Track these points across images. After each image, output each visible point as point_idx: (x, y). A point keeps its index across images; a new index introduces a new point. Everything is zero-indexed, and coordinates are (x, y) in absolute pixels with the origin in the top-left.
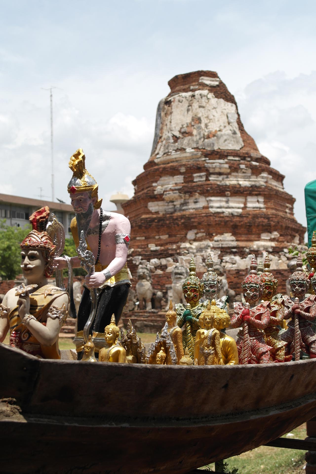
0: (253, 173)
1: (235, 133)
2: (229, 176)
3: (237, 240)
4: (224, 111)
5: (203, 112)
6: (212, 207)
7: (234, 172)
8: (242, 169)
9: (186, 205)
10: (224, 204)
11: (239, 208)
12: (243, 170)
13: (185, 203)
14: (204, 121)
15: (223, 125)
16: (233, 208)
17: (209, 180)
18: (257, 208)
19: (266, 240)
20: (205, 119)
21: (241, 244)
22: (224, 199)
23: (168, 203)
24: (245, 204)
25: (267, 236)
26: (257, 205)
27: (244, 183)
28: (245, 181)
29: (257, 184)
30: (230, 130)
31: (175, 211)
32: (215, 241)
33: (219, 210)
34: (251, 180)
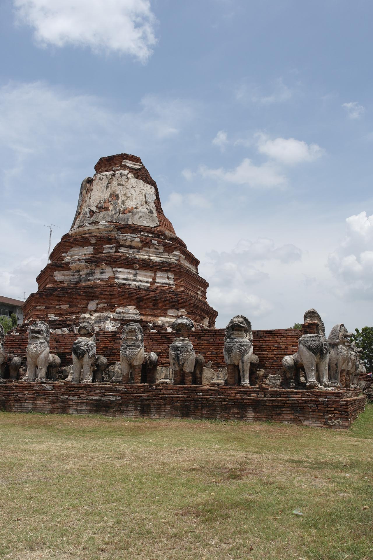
0: (165, 251)
1: (151, 212)
2: (140, 250)
3: (140, 314)
4: (142, 191)
5: (122, 189)
6: (118, 278)
7: (145, 247)
8: (155, 244)
9: (92, 276)
10: (131, 276)
11: (147, 282)
12: (155, 246)
13: (91, 274)
14: (121, 198)
15: (140, 203)
16: (140, 281)
17: (119, 252)
18: (166, 284)
19: (173, 316)
20: (123, 196)
21: (145, 318)
22: (132, 271)
23: (74, 273)
24: (154, 279)
25: (174, 313)
26: (166, 281)
27: (155, 259)
28: (156, 257)
29: (169, 261)
30: (147, 209)
31: (80, 281)
32: (117, 313)
33: (125, 282)
34: (162, 256)
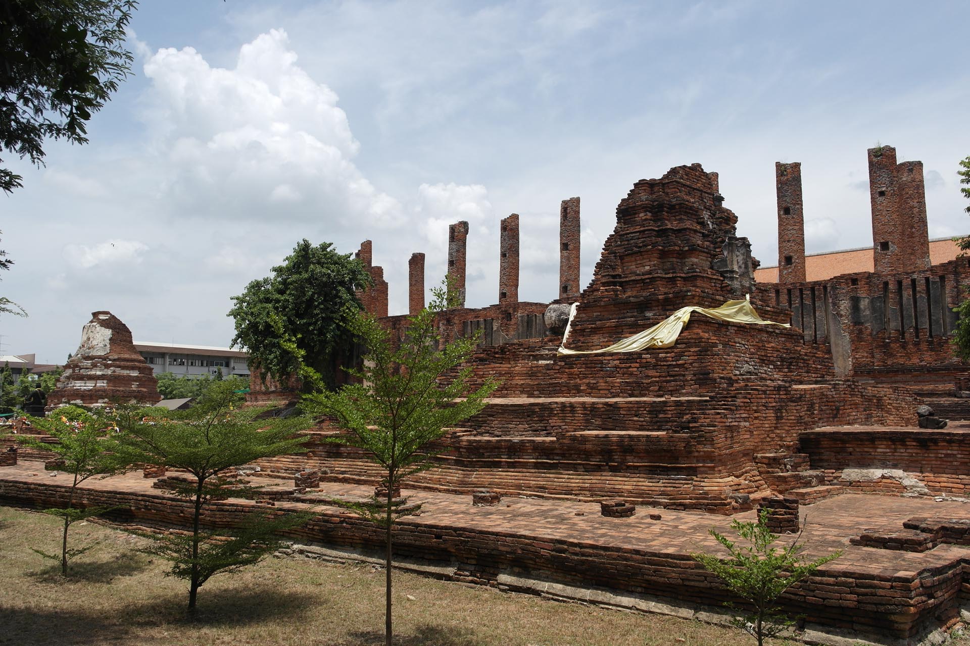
0: (105, 368)
1: (106, 346)
2: (92, 369)
4: (103, 334)
5: (92, 334)
6: (77, 386)
7: (95, 367)
10: (83, 384)
11: (90, 387)
13: (68, 384)
14: (91, 339)
15: (100, 341)
16: (87, 386)
17: (80, 372)
22: (84, 382)
24: (96, 384)
26: (102, 385)
27: (99, 373)
29: (106, 373)
30: (103, 344)
33: (79, 388)
